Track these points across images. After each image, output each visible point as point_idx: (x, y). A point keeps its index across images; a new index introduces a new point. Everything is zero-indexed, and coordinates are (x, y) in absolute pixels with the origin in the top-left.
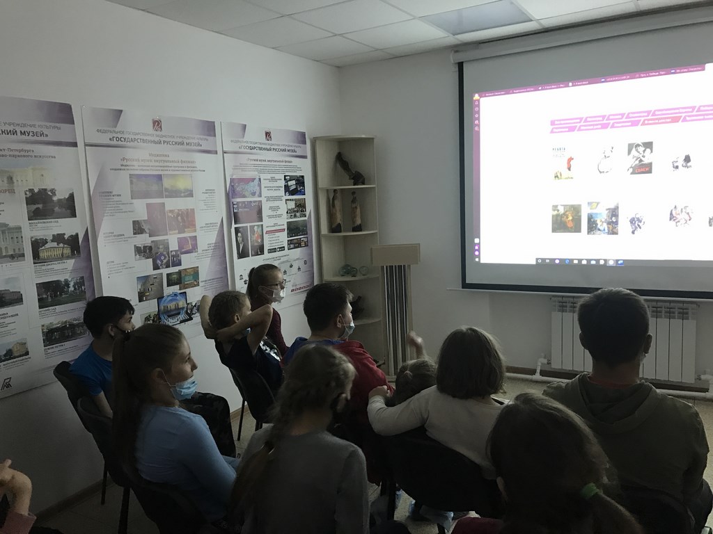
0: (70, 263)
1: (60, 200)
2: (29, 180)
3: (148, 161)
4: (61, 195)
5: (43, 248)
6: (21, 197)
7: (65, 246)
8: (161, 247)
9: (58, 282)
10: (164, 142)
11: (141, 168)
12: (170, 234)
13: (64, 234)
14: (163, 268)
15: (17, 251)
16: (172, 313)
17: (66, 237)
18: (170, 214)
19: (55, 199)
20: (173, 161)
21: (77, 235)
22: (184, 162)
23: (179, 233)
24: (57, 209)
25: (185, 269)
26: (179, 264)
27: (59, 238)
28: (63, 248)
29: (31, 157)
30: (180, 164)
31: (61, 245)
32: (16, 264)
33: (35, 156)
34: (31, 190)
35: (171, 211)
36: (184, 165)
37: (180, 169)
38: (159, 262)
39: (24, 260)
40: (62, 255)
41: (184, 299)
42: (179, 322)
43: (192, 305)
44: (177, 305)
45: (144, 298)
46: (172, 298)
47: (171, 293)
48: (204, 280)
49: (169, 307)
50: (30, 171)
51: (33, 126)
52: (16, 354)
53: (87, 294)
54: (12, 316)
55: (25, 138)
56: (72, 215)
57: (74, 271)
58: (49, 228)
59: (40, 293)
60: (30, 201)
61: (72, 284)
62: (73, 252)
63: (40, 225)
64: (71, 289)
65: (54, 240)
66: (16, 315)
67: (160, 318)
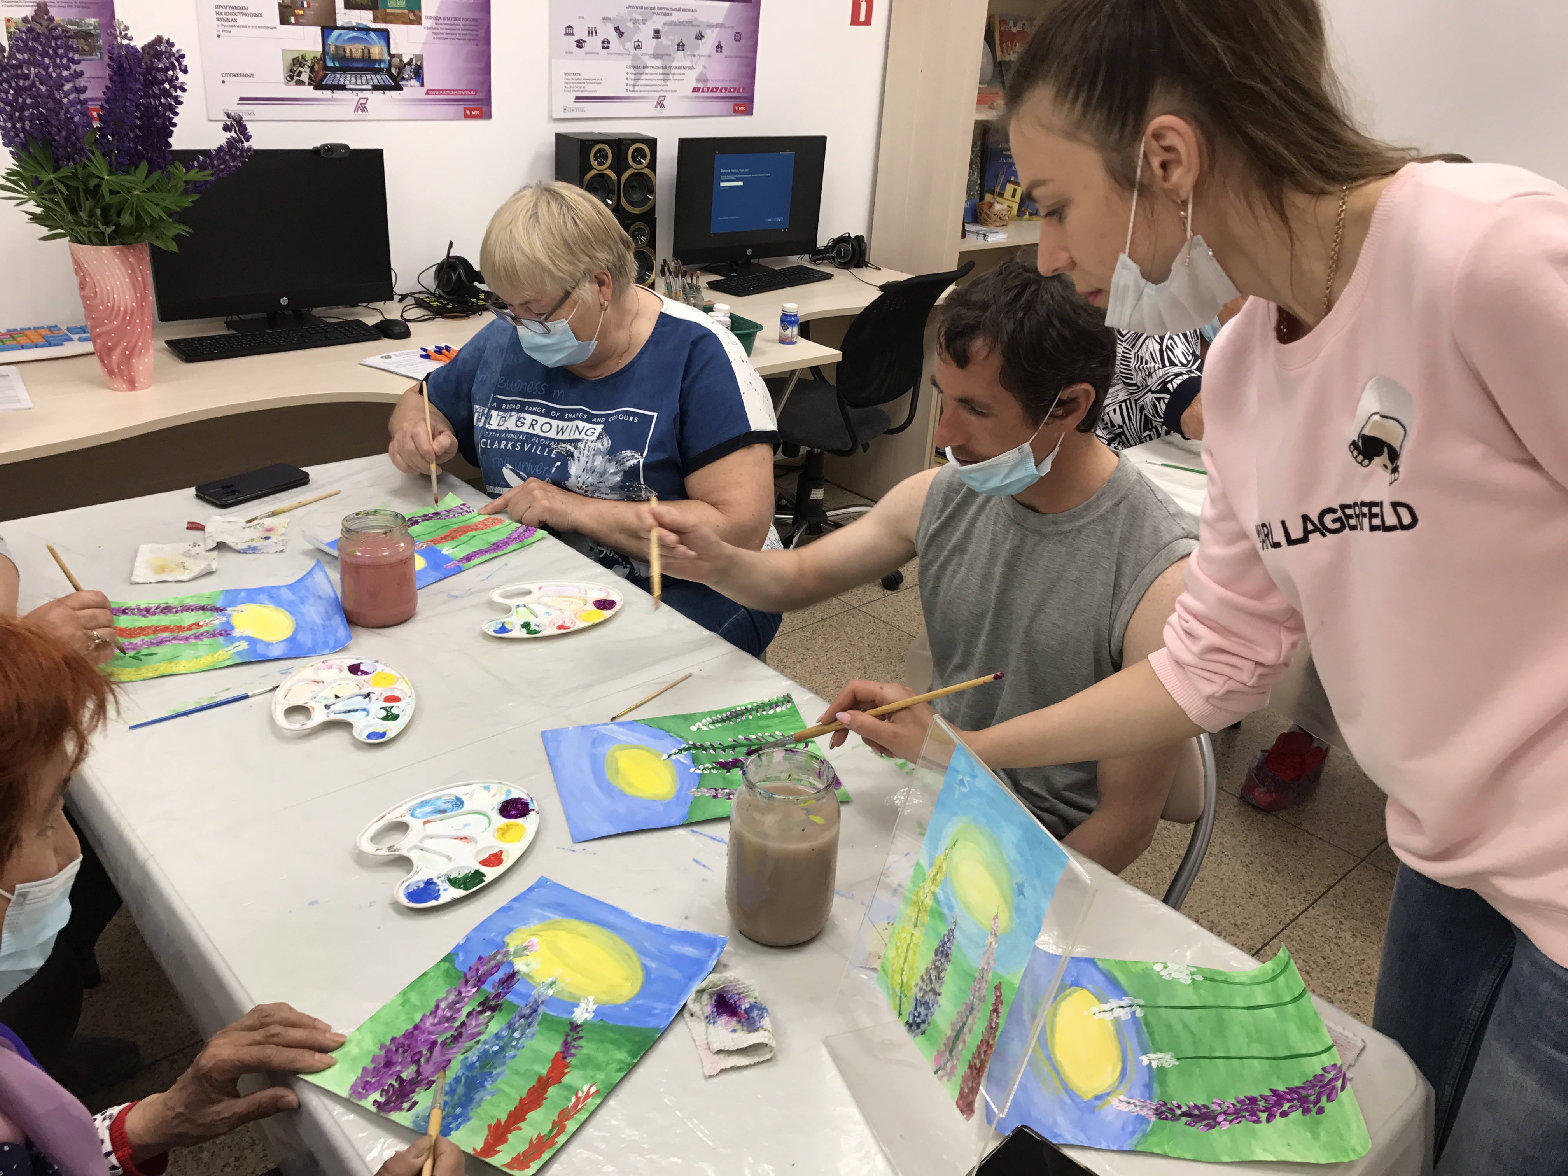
16: (355, 65)
41: (383, 44)
42: (370, 87)
43: (401, 61)
44: (366, 52)
45: (293, 20)
46: (355, 34)
47: (354, 24)
48: (433, 15)
49: (348, 51)
67: (326, 68)
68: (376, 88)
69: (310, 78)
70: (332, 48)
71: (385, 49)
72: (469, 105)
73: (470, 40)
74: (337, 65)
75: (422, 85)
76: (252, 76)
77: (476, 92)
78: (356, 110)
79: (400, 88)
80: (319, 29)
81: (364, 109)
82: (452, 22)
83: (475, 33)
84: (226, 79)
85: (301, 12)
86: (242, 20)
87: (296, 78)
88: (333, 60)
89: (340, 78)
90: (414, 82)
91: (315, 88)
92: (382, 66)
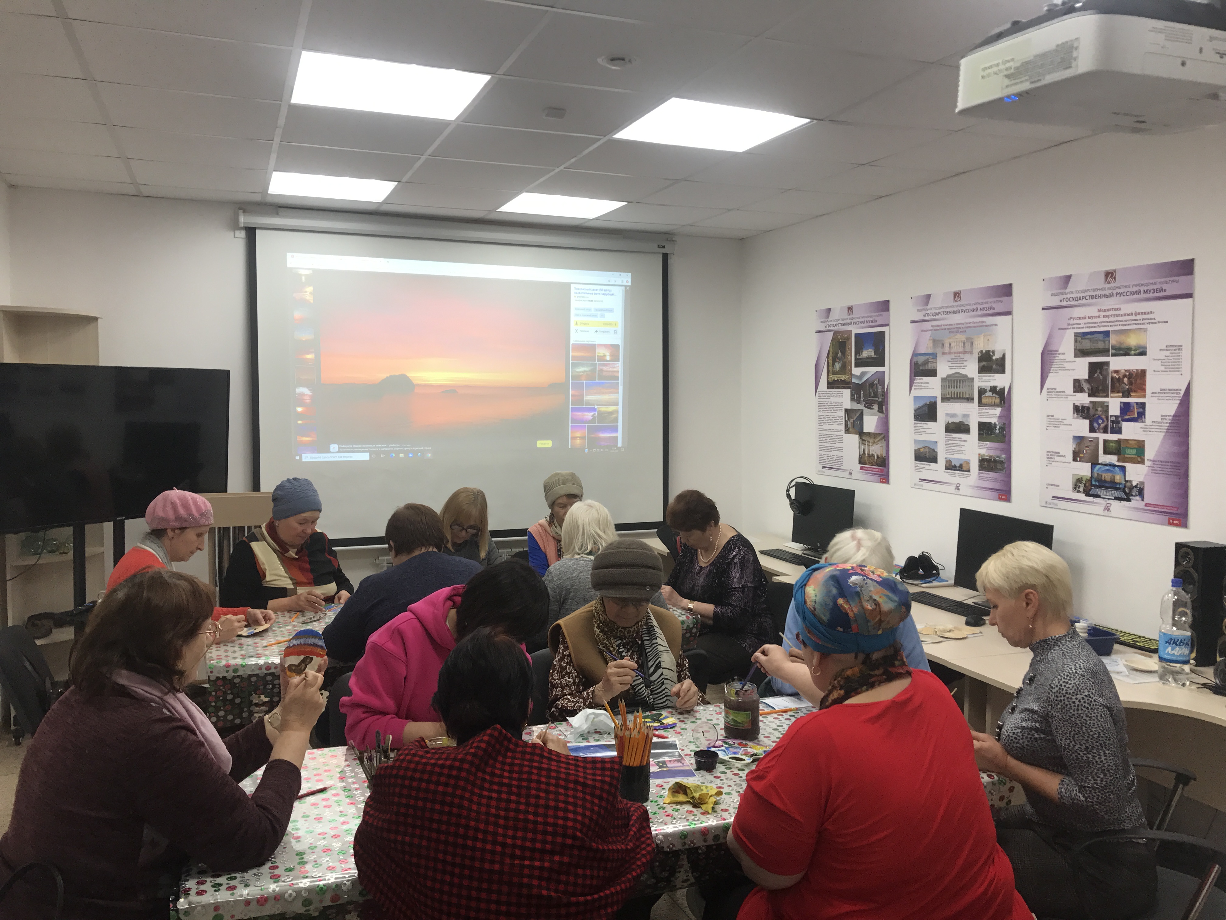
0: (998, 411)
1: (997, 359)
2: (981, 345)
3: (1096, 317)
4: (997, 356)
5: (984, 395)
6: (976, 356)
7: (997, 396)
8: (1100, 409)
9: (990, 423)
10: (1117, 294)
11: (1086, 325)
12: (1112, 397)
13: (997, 387)
14: (1100, 432)
15: (970, 396)
16: (1107, 485)
17: (998, 389)
18: (1115, 375)
19: (994, 358)
20: (1125, 315)
21: (1004, 388)
22: (1139, 314)
23: (1123, 396)
24: (994, 366)
25: (1127, 440)
26: (1119, 431)
27: (993, 389)
28: (995, 397)
29: (984, 326)
30: (1134, 317)
31: (995, 395)
32: (970, 405)
33: (986, 326)
34: (982, 352)
35: (1117, 372)
36: (1138, 317)
37: (1133, 322)
38: (1096, 425)
39: (973, 403)
40: (995, 403)
41: (1122, 474)
42: (1113, 498)
43: (1132, 485)
44: (1113, 478)
45: (1078, 459)
46: (1107, 468)
47: (1107, 463)
48: (1152, 459)
49: (1103, 476)
50: (982, 337)
51: (987, 303)
52: (964, 469)
53: (1007, 439)
54: (965, 441)
55: (982, 312)
56: (1003, 371)
57: (1000, 417)
58: (989, 381)
59: (980, 429)
60: (980, 360)
61: (998, 427)
62: (1001, 401)
63: (984, 378)
64: (997, 431)
65: (990, 391)
66: (966, 441)
67: (1092, 485)
68: (1116, 499)
69: (1084, 489)
70: (1096, 475)
71: (1123, 477)
72: (1173, 517)
73: (1174, 475)
74: (1097, 484)
75: (1143, 500)
76: (1058, 486)
77: (1178, 509)
78: (1104, 510)
79: (1129, 500)
80: (1090, 464)
81: (1109, 510)
82: (1164, 464)
83: (1178, 471)
84: (1048, 486)
85: (1082, 455)
86: (1057, 458)
87: (1077, 489)
88: (1096, 481)
89: (1098, 491)
90: (1138, 498)
91: (1086, 495)
92: (1121, 487)
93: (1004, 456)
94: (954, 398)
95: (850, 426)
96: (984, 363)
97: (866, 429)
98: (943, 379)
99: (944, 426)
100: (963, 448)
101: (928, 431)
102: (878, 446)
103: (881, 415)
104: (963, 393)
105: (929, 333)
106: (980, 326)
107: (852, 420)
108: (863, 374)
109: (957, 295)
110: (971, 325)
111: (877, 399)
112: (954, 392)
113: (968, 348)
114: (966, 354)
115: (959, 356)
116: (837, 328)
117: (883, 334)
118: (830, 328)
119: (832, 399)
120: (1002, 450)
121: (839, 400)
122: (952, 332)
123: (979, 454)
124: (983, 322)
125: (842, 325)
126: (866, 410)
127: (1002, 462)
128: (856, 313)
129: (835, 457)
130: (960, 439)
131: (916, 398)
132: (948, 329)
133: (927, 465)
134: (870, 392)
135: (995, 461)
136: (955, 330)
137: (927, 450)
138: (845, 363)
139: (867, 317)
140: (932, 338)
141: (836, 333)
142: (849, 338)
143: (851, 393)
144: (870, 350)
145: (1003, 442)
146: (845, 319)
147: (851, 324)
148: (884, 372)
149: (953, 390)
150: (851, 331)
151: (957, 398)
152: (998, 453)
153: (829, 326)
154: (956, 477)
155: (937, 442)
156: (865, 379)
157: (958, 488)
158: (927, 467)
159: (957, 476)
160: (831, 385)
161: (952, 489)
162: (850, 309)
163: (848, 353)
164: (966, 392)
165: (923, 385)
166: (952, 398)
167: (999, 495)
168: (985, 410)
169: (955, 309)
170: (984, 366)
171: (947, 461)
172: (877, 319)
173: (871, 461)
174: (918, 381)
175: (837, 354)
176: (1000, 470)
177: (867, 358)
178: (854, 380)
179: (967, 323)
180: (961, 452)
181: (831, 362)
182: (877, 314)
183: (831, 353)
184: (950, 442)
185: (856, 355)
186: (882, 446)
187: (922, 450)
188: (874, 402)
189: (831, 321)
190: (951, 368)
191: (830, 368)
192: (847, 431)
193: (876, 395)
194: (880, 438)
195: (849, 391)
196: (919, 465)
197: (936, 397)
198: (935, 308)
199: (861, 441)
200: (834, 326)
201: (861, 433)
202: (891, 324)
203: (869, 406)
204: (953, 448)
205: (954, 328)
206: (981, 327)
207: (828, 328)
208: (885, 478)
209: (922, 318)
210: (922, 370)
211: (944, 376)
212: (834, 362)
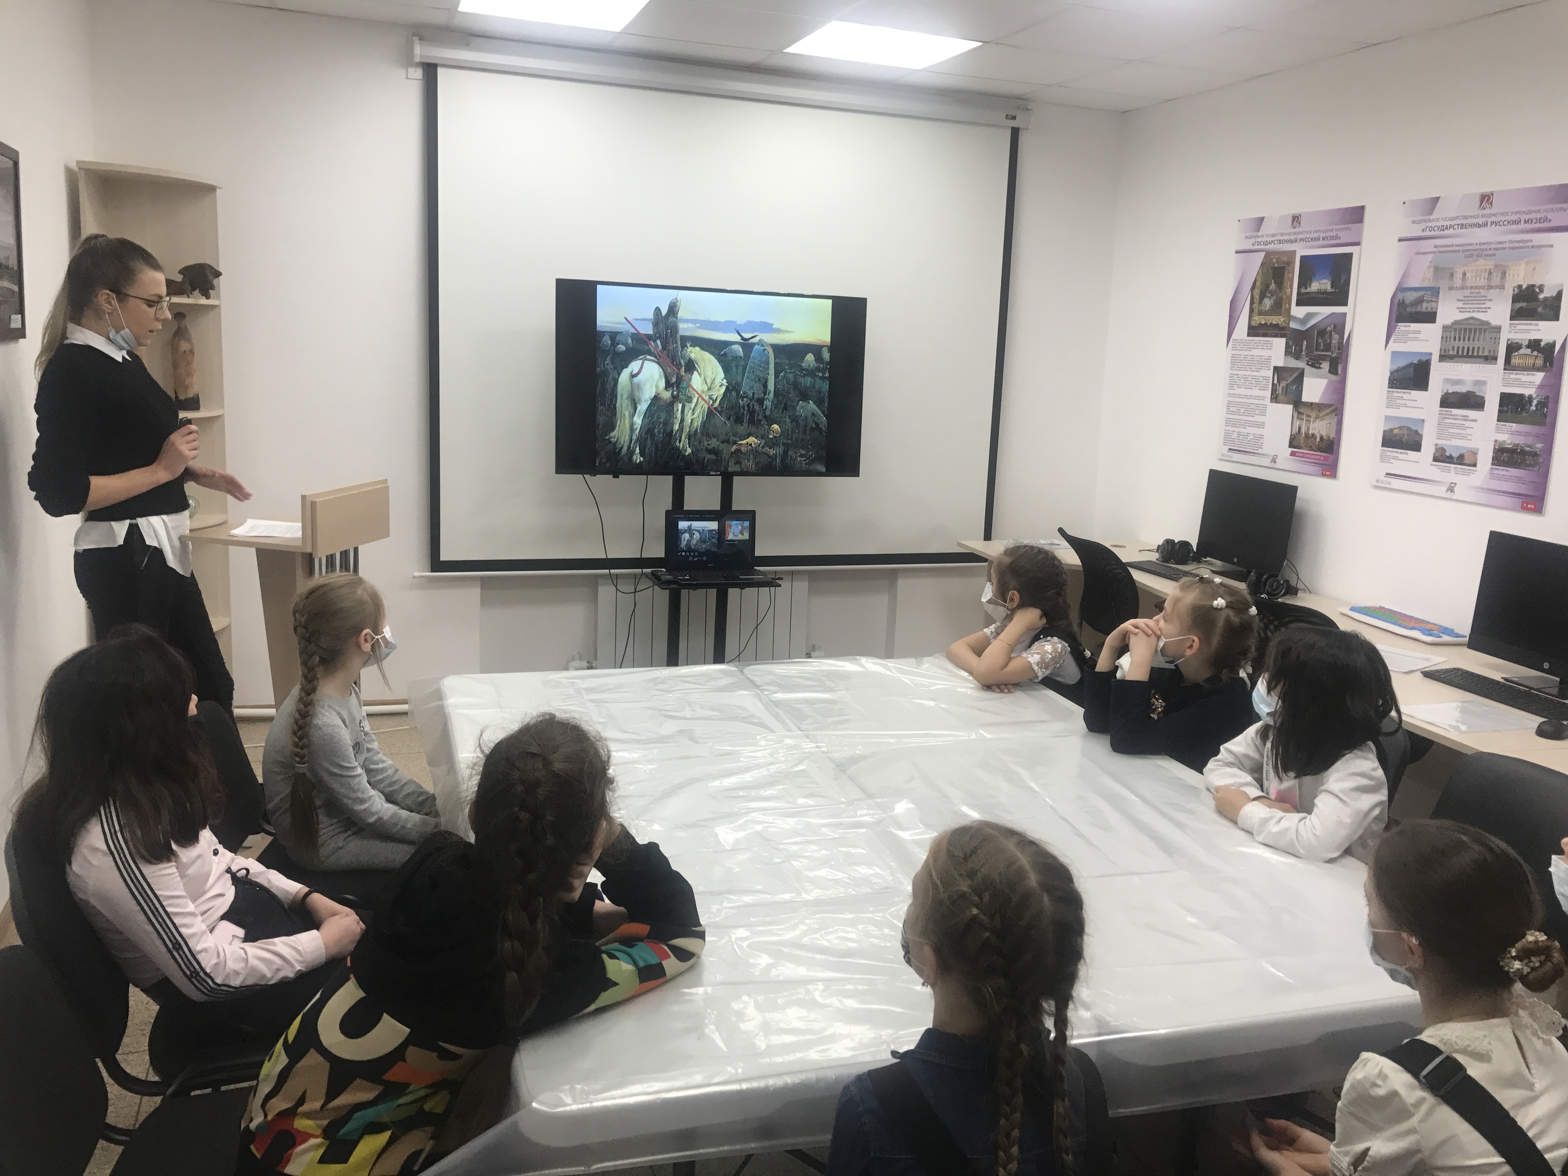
0: (1538, 377)
1: (1546, 299)
2: (1520, 277)
4: (1547, 293)
5: (1516, 353)
6: (1509, 293)
7: (1539, 355)
9: (1522, 396)
13: (1541, 340)
15: (1492, 353)
17: (1542, 344)
19: (1541, 296)
21: (1554, 343)
24: (1540, 310)
27: (1534, 345)
28: (1537, 357)
29: (1529, 247)
31: (1535, 353)
32: (1489, 367)
33: (1533, 247)
34: (1520, 286)
39: (1496, 364)
40: (1534, 365)
50: (1523, 266)
51: (1539, 211)
52: (1466, 461)
53: (1548, 420)
54: (1472, 421)
55: (1529, 226)
56: (1556, 318)
57: (1541, 387)
58: (1528, 331)
59: (1501, 404)
60: (1516, 299)
61: (1535, 402)
62: (1545, 362)
63: (1519, 327)
64: (1533, 408)
65: (1528, 347)
66: (1476, 421)
93: (1539, 446)
94: (1463, 356)
95: (1279, 390)
96: (1524, 305)
97: (1305, 399)
98: (1445, 328)
99: (1440, 397)
100: (1468, 431)
101: (1410, 404)
102: (1325, 422)
103: (1333, 377)
104: (1479, 348)
105: (1431, 256)
106: (1522, 248)
107: (1283, 384)
108: (1309, 316)
109: (1486, 199)
110: (1507, 245)
111: (1330, 354)
112: (1463, 348)
113: (1496, 280)
114: (1491, 291)
115: (1479, 293)
116: (1271, 247)
117: (1349, 256)
118: (1260, 247)
119: (1255, 352)
120: (1537, 436)
121: (1265, 353)
122: (1472, 256)
123: (1496, 441)
124: (1527, 241)
125: (1280, 242)
126: (1308, 370)
127: (1535, 455)
128: (1305, 225)
129: (1251, 436)
130: (1465, 419)
131: (1395, 354)
132: (1463, 251)
133: (1401, 453)
134: (1318, 344)
135: (1523, 453)
136: (1475, 253)
137: (1405, 432)
138: (1281, 298)
139: (1326, 231)
140: (1433, 264)
141: (1268, 254)
142: (1290, 263)
143: (1287, 343)
144: (1324, 281)
145: (1542, 423)
146: (1286, 234)
147: (1296, 241)
148: (1345, 315)
149: (1461, 344)
150: (1294, 252)
151: (1468, 356)
152: (1529, 441)
153: (1259, 243)
154: (1451, 474)
155: (1423, 421)
156: (1313, 322)
157: (1451, 489)
158: (1401, 456)
159: (1452, 472)
160: (1253, 331)
161: (1441, 491)
162: (1296, 219)
163: (1287, 283)
164: (1484, 348)
165: (1410, 335)
166: (1458, 356)
167: (1523, 502)
168: (1513, 375)
169: (1481, 221)
170: (1521, 308)
171: (1437, 450)
172: (1340, 234)
173: (1310, 444)
174: (1402, 329)
175: (1268, 286)
176: (1530, 465)
177: (1320, 292)
178: (1293, 325)
179: (1500, 243)
180: (1464, 437)
181: (1257, 297)
182: (1342, 226)
183: (1258, 284)
184: (1446, 421)
185: (1299, 287)
186: (1330, 423)
187: (1396, 431)
188: (1324, 358)
189: (1262, 236)
190: (1461, 310)
191: (1255, 306)
192: (1275, 398)
193: (1328, 347)
194: (1329, 410)
195: (1283, 341)
196: (1388, 454)
197: (1431, 354)
198: (1445, 219)
199: (1296, 415)
200: (1266, 243)
201: (1297, 403)
202: (1364, 243)
203: (1315, 363)
204: (1451, 430)
205: (1473, 250)
206: (1522, 250)
207: (1256, 247)
208: (1330, 470)
209: (1419, 233)
210: (1411, 313)
211: (1449, 322)
212: (1263, 296)
